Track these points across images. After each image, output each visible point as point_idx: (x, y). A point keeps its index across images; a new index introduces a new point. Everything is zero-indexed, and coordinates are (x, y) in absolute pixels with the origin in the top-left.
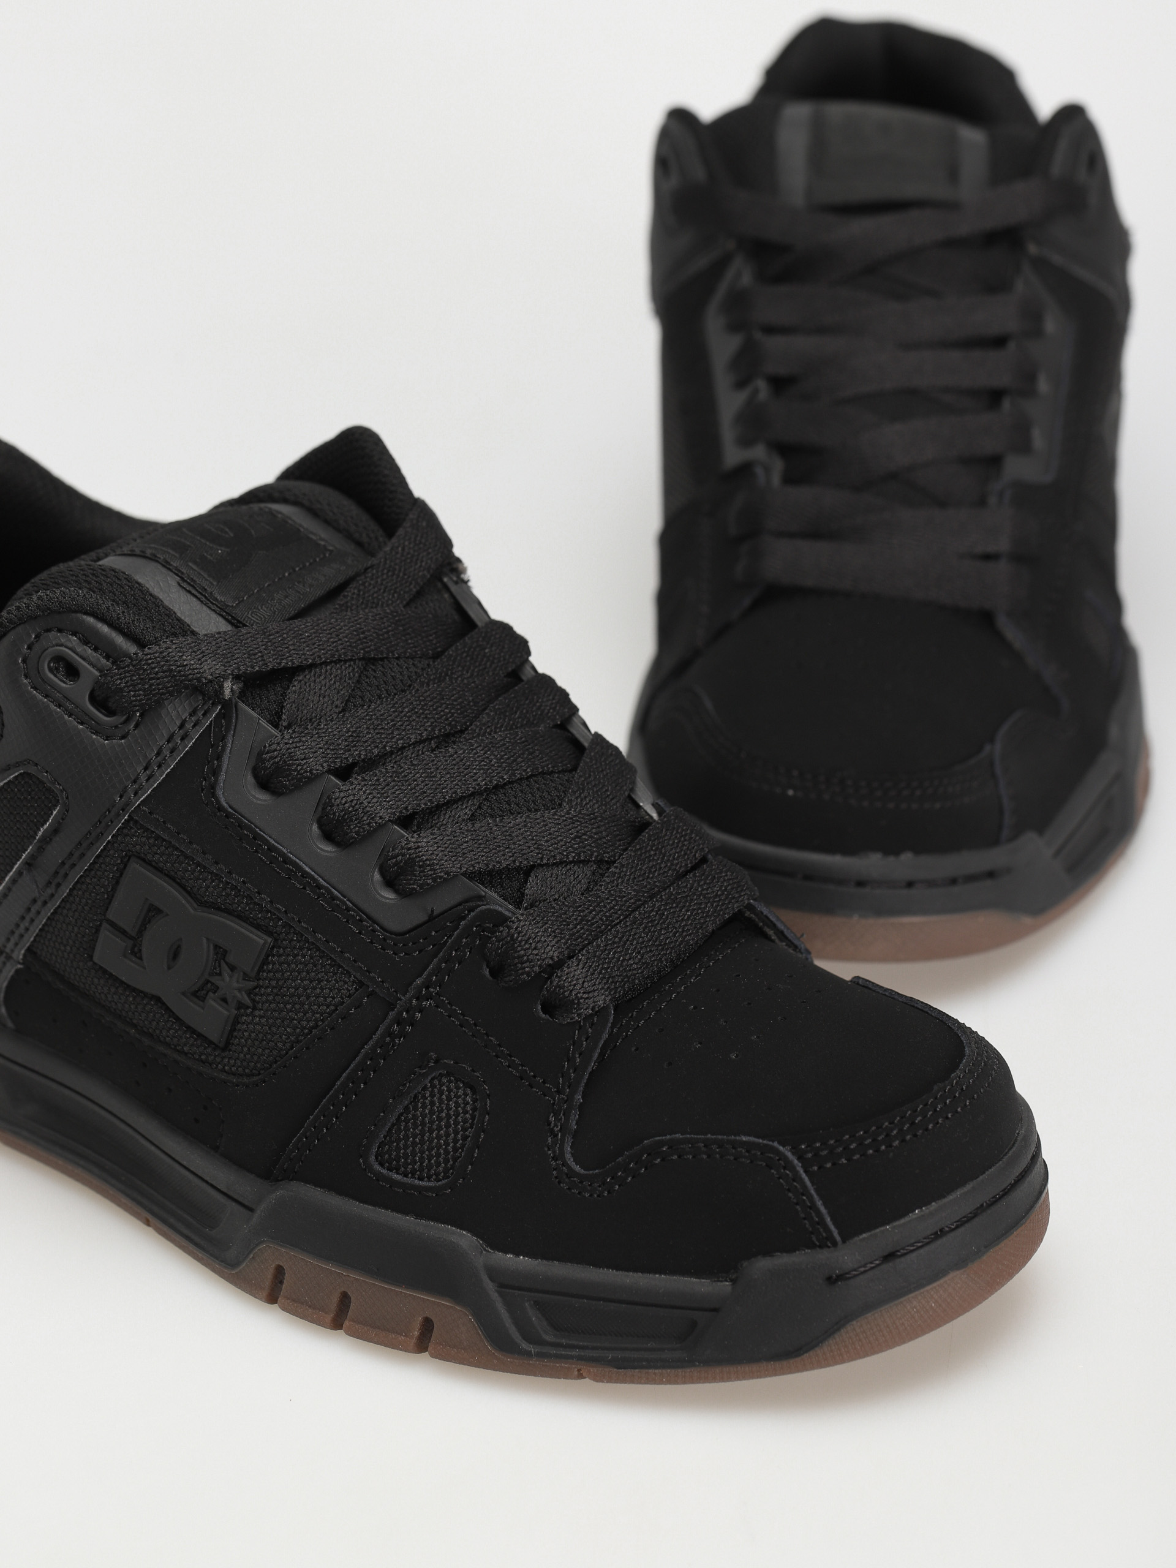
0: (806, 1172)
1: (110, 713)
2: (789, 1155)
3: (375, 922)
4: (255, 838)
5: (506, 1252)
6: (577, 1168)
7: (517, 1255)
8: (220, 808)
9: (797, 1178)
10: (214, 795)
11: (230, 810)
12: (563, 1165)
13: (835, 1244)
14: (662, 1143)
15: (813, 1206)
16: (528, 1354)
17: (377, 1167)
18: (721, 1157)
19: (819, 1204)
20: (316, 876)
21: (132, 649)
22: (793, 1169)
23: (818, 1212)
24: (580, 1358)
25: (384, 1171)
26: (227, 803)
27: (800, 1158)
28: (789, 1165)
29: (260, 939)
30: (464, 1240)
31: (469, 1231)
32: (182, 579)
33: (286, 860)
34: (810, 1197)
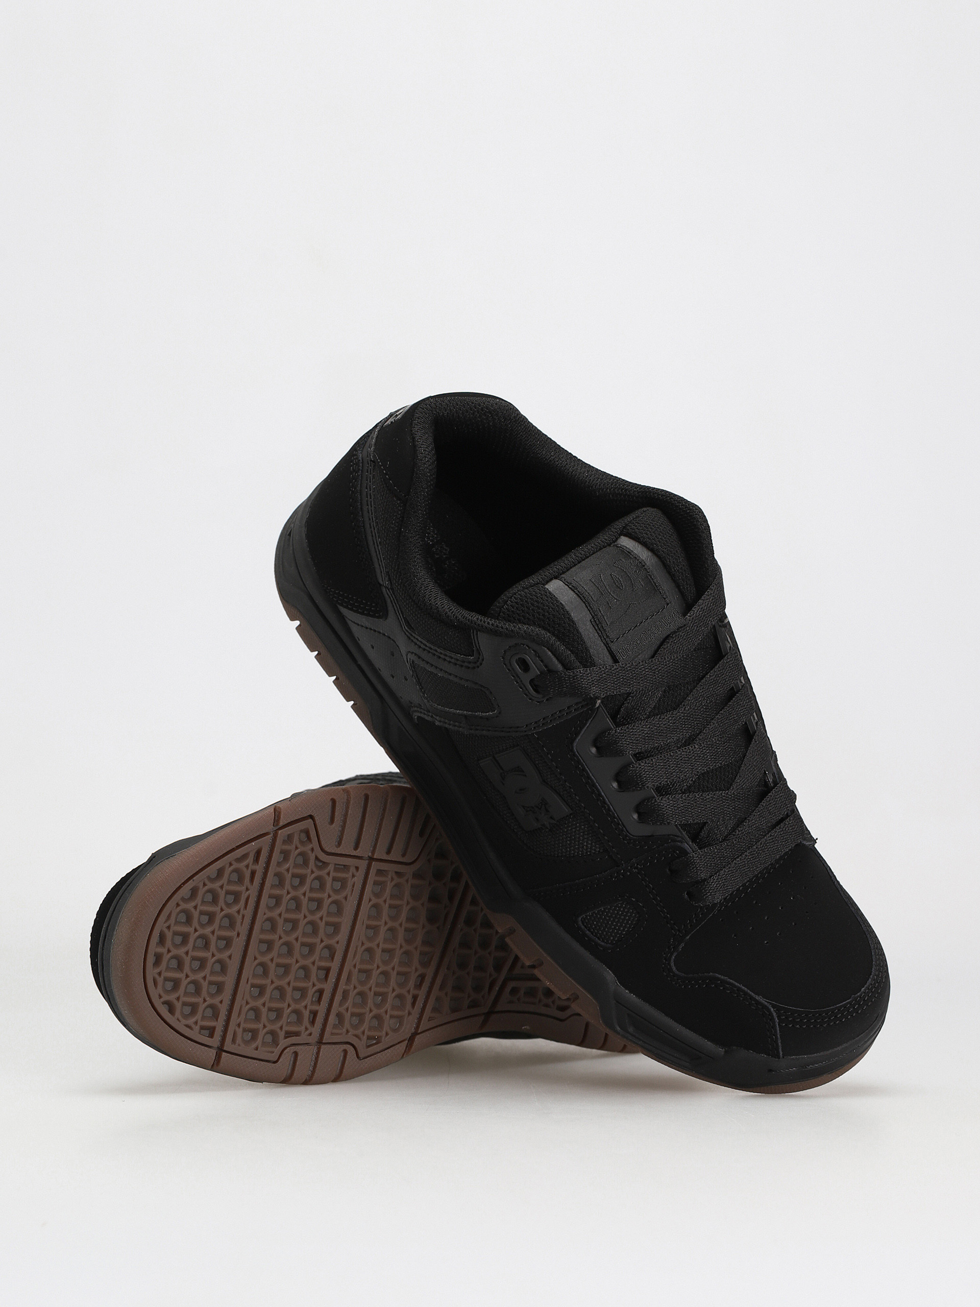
0: (779, 1024)
1: (537, 691)
2: (775, 1014)
3: (624, 826)
4: (583, 770)
5: (626, 989)
6: (674, 969)
7: (631, 992)
8: (572, 750)
9: (774, 1027)
10: (572, 743)
11: (577, 753)
12: (668, 964)
13: (779, 1058)
14: (718, 979)
15: (776, 1042)
16: (618, 1033)
17: (580, 923)
18: (743, 1000)
19: (779, 1041)
20: (605, 798)
21: (560, 667)
22: (774, 1022)
23: (777, 1044)
24: (642, 1047)
25: (583, 927)
26: (576, 749)
27: (779, 1017)
28: (772, 1019)
29: (566, 810)
30: (610, 976)
31: (613, 973)
32: (593, 617)
33: (594, 785)
34: (777, 1038)
